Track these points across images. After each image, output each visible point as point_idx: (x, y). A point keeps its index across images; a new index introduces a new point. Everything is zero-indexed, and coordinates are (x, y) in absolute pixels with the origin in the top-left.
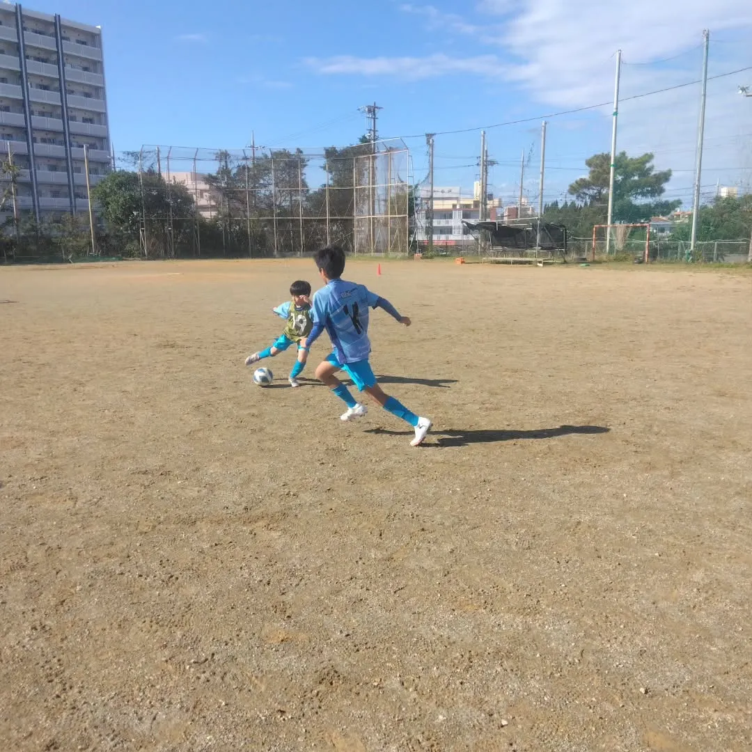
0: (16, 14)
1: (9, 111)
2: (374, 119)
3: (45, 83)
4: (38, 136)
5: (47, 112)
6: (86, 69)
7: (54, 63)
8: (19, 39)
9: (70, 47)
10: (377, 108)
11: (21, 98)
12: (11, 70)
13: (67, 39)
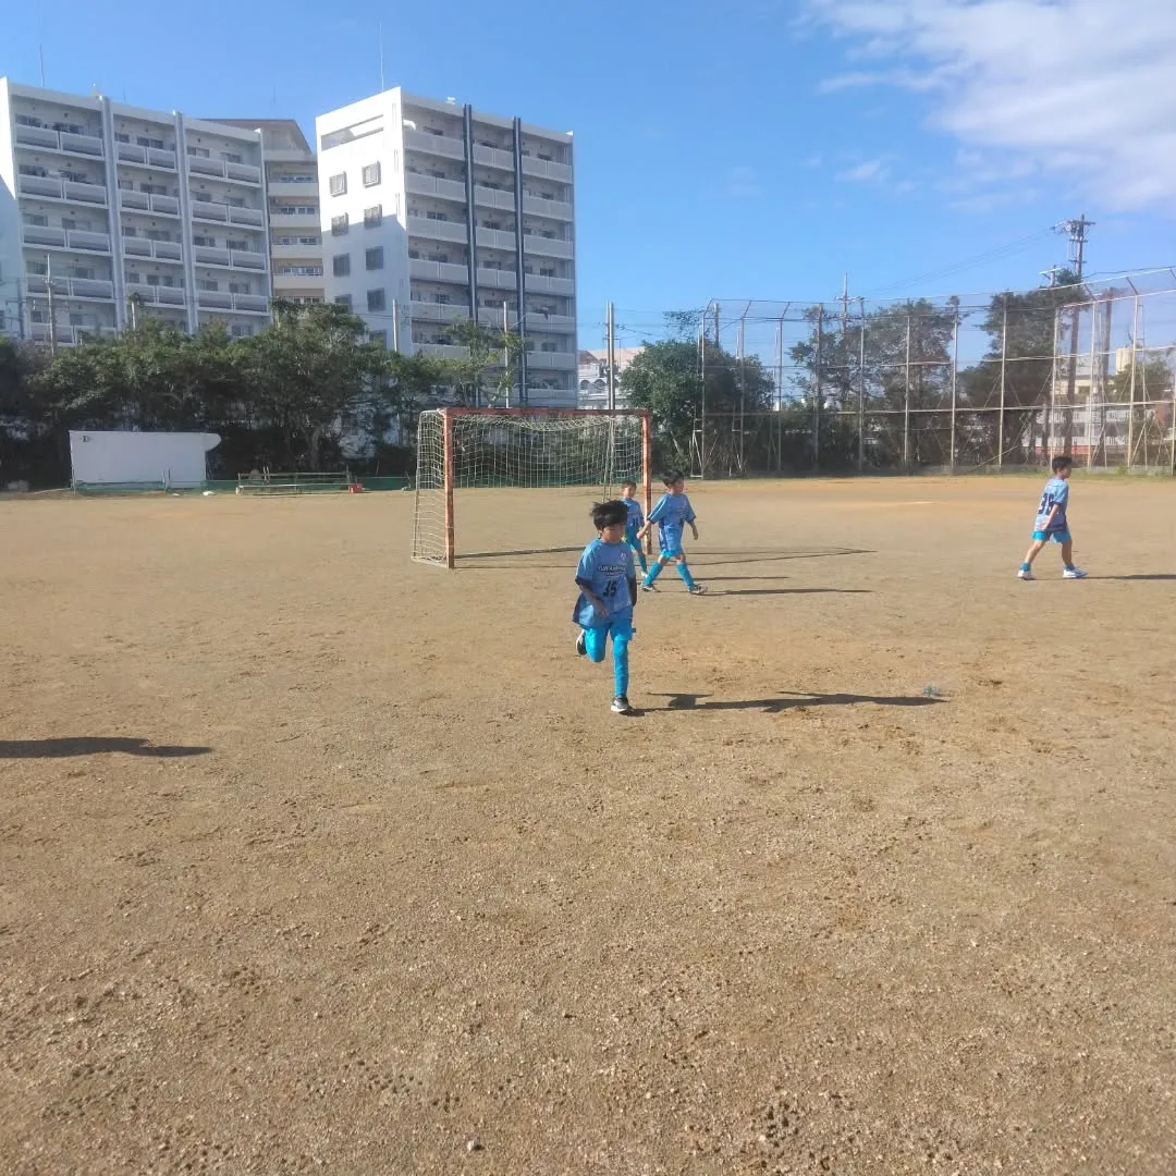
0: (464, 119)
1: (445, 261)
2: (1081, 243)
3: (495, 219)
4: (483, 297)
5: (497, 260)
6: (548, 196)
7: (508, 189)
8: (466, 156)
9: (532, 166)
10: (1088, 224)
11: (466, 242)
12: (454, 202)
13: (527, 153)
